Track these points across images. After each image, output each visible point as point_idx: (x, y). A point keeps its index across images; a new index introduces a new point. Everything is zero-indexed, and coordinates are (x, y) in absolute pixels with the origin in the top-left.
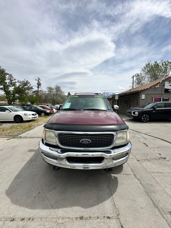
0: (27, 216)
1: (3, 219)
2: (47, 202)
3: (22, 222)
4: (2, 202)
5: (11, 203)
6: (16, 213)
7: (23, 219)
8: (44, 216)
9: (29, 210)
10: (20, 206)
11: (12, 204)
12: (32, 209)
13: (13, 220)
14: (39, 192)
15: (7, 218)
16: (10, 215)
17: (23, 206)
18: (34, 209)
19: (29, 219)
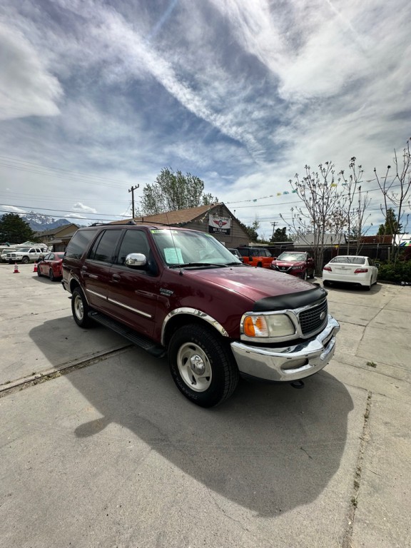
0: (350, 479)
1: (350, 523)
2: (330, 443)
3: (361, 487)
4: (299, 526)
5: (312, 505)
6: (340, 496)
7: (356, 485)
8: (356, 453)
9: (340, 472)
10: (324, 487)
11: (316, 501)
12: (338, 468)
13: (354, 503)
14: (301, 448)
15: (347, 515)
16: (342, 507)
17: (326, 482)
18: (338, 465)
19: (358, 475)
